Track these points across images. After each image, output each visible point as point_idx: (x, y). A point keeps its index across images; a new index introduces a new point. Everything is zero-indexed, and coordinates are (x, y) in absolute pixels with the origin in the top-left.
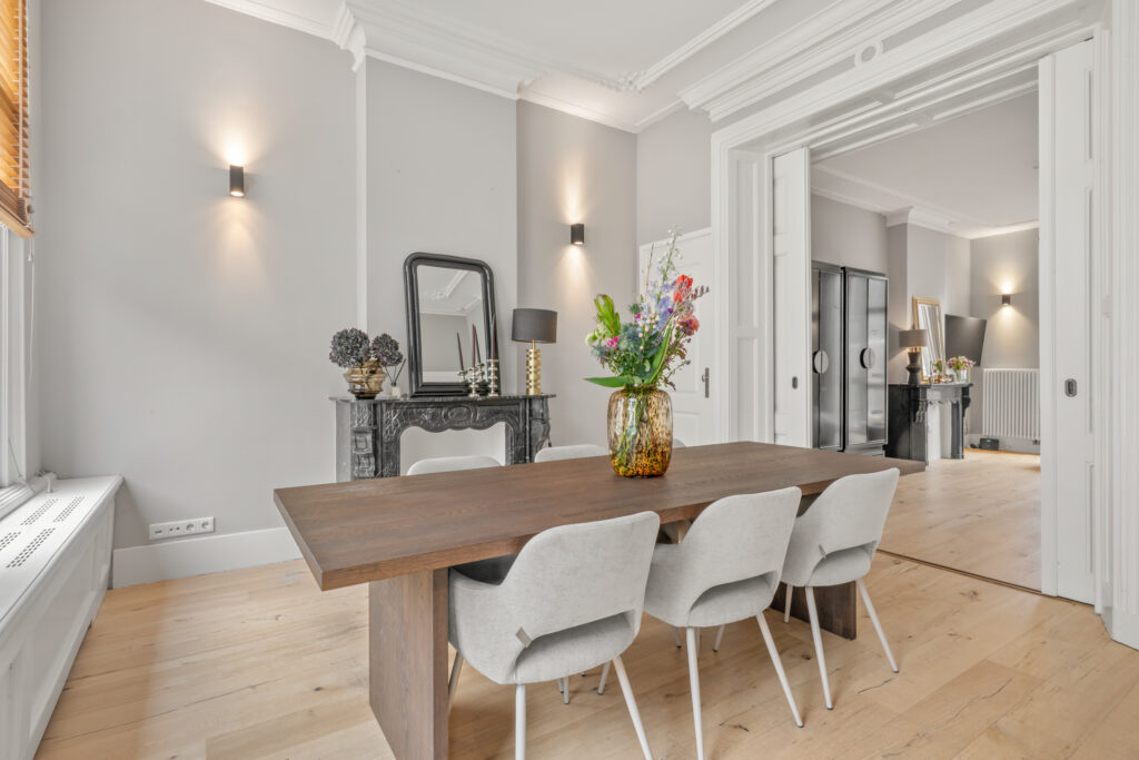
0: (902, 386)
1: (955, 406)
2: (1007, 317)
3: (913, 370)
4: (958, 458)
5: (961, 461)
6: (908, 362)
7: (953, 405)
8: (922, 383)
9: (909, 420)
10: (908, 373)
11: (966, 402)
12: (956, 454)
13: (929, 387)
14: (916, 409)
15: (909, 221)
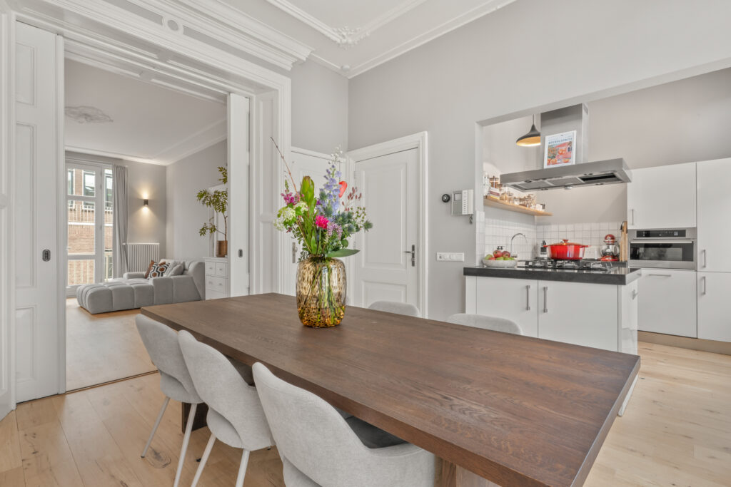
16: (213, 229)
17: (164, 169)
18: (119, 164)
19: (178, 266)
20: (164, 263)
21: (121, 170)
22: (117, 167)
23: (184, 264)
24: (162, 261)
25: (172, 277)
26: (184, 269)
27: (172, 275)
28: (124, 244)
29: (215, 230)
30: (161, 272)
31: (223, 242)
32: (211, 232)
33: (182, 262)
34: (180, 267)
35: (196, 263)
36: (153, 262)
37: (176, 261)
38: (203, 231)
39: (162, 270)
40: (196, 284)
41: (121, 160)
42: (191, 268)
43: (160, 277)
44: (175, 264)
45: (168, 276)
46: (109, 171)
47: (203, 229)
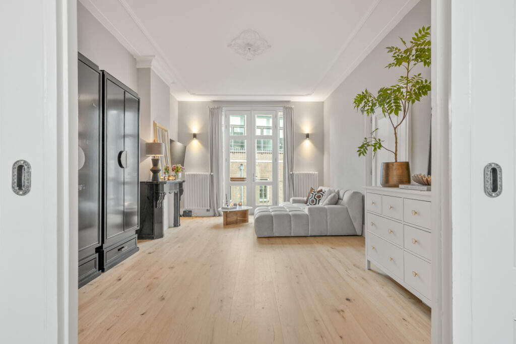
0: (147, 182)
1: (176, 194)
2: (195, 146)
3: (155, 172)
4: (178, 226)
5: (179, 227)
6: (151, 166)
7: (175, 193)
8: (160, 180)
9: (153, 207)
10: (152, 174)
11: (181, 191)
12: (176, 224)
13: (165, 183)
14: (157, 199)
15: (152, 68)
16: (378, 145)
17: (322, 104)
18: (287, 106)
19: (333, 195)
20: (321, 191)
21: (288, 109)
22: (287, 108)
23: (338, 192)
24: (320, 188)
25: (326, 206)
26: (339, 199)
27: (326, 205)
28: (291, 173)
29: (380, 146)
30: (318, 199)
31: (392, 163)
32: (375, 149)
33: (336, 191)
34: (335, 196)
35: (351, 192)
36: (312, 189)
37: (331, 189)
38: (362, 150)
39: (319, 197)
40: (351, 216)
41: (289, 102)
42: (345, 198)
43: (316, 206)
44: (330, 193)
45: (323, 206)
46: (281, 114)
47: (362, 147)
